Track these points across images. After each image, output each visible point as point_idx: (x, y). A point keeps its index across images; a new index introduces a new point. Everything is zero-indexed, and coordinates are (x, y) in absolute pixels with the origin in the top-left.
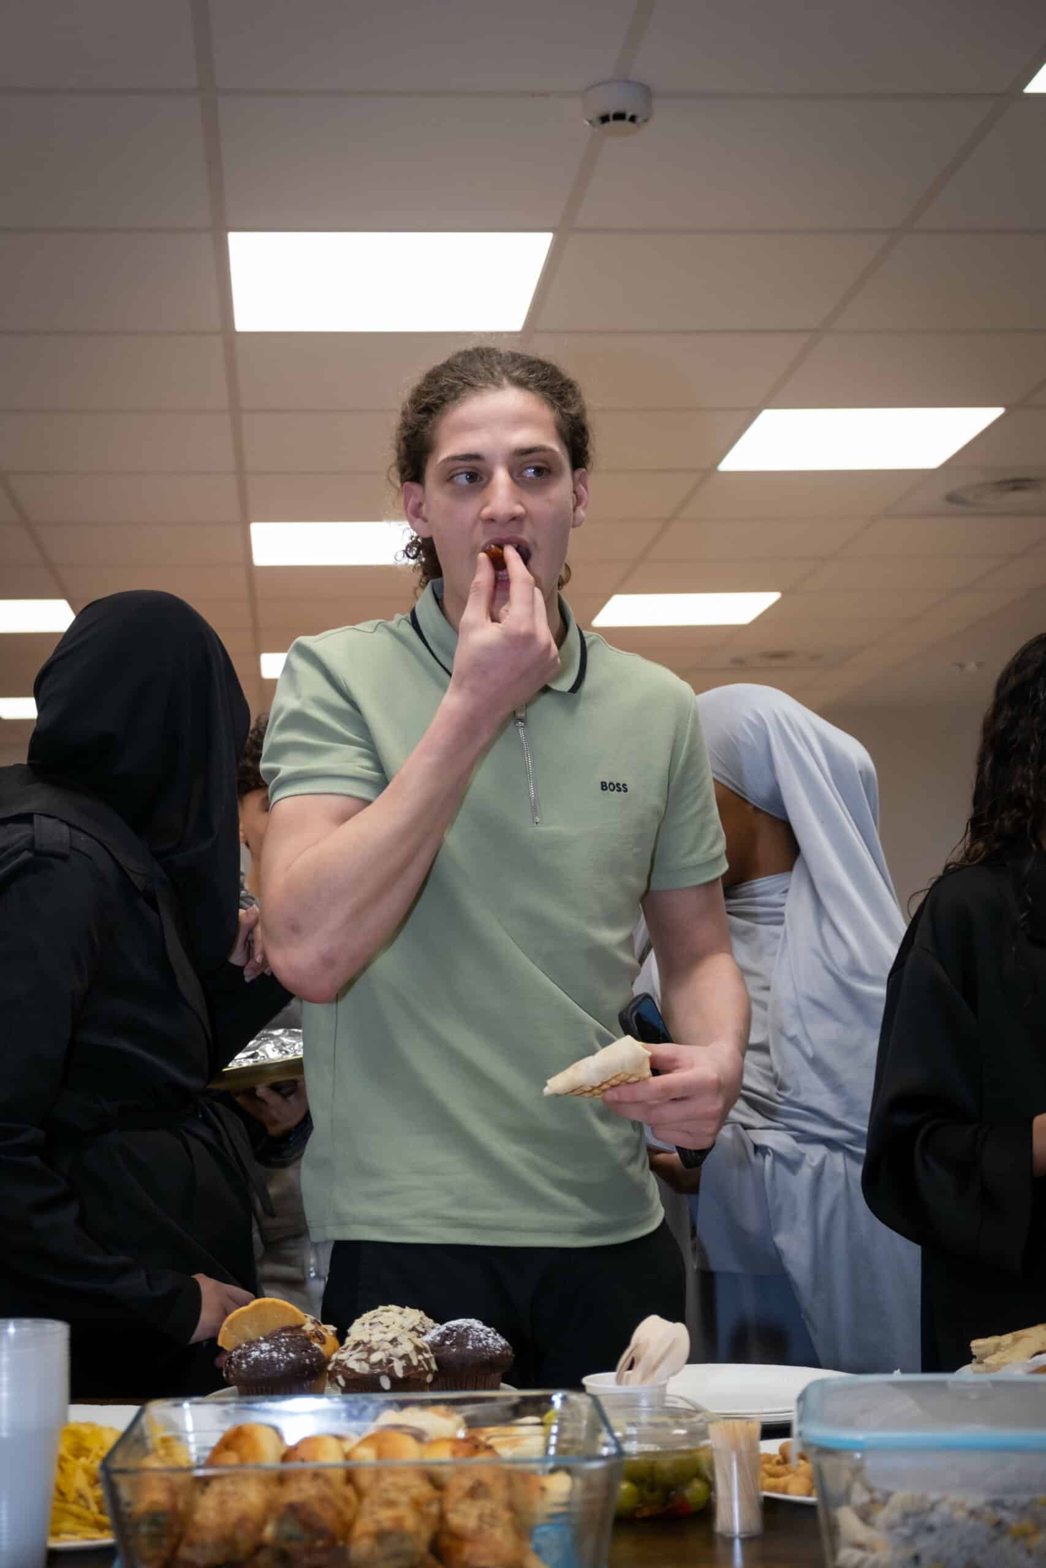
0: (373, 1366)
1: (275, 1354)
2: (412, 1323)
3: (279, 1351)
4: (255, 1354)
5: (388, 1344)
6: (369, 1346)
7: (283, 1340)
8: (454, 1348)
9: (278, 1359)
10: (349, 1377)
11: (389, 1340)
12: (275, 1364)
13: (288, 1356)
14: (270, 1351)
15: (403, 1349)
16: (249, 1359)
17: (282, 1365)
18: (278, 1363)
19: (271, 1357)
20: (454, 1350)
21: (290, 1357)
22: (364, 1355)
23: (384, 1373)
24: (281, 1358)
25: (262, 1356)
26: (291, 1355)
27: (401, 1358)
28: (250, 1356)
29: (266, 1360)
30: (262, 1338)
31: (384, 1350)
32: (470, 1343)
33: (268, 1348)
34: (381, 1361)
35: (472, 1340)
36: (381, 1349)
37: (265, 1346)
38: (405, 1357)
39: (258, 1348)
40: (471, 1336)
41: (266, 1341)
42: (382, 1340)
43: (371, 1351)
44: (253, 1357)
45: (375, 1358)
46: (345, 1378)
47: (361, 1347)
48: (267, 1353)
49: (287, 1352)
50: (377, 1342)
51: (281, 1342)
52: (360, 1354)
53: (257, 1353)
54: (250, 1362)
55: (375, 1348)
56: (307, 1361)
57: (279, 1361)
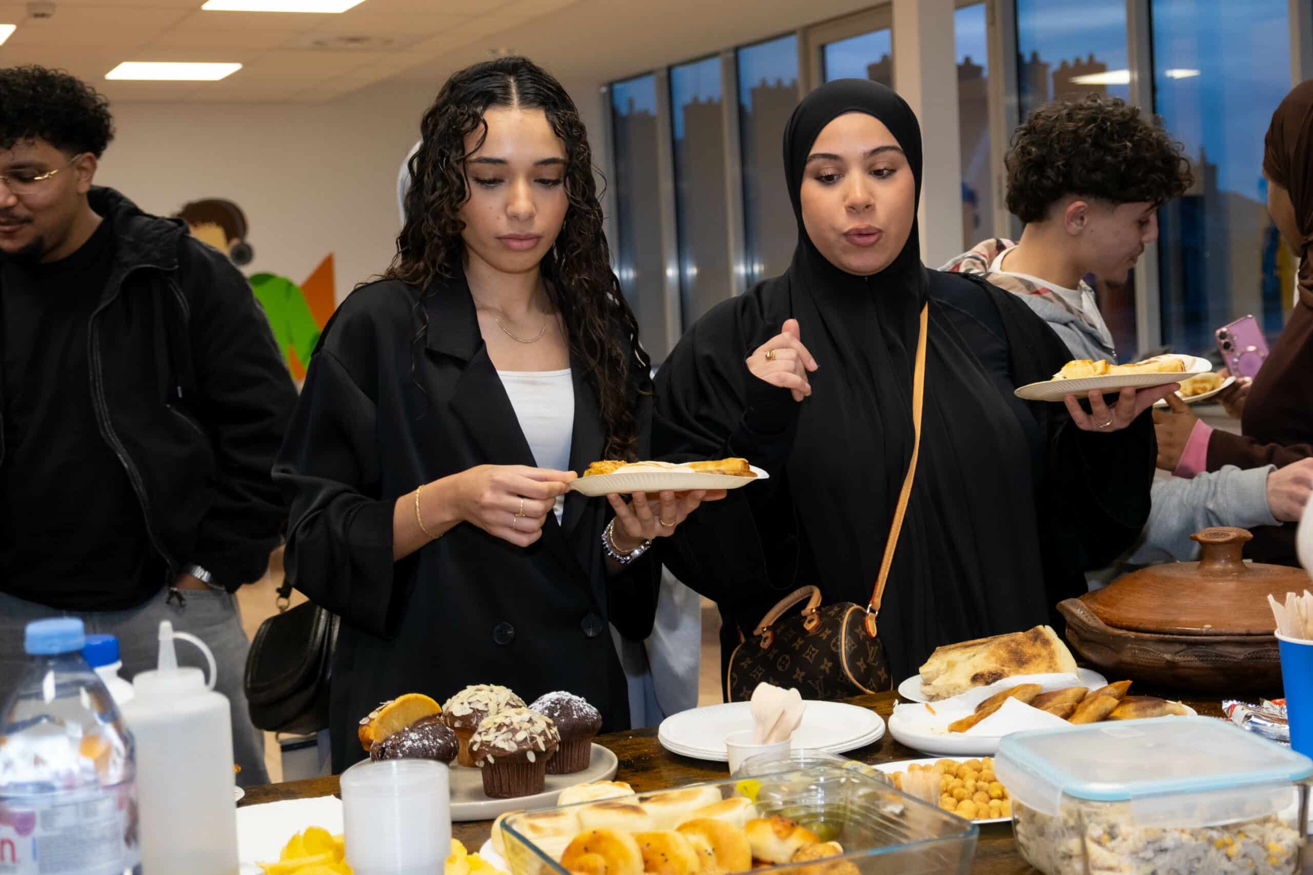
0: (519, 744)
1: (426, 742)
2: (504, 699)
3: (428, 739)
4: (408, 743)
5: (526, 723)
6: (512, 727)
7: (427, 729)
8: (562, 719)
9: (429, 745)
10: (497, 755)
11: (527, 720)
12: (429, 751)
13: (437, 742)
14: (420, 740)
15: (539, 727)
16: (404, 749)
17: (434, 750)
18: (431, 750)
19: (424, 745)
20: (563, 720)
21: (439, 743)
22: (510, 735)
23: (530, 749)
24: (432, 745)
25: (415, 744)
26: (440, 741)
27: (540, 735)
28: (404, 746)
29: (420, 748)
30: (407, 729)
31: (525, 730)
32: (575, 713)
33: (417, 737)
34: (526, 739)
35: (575, 710)
36: (523, 728)
37: (414, 736)
38: (543, 733)
39: (407, 738)
40: (573, 707)
41: (412, 731)
42: (521, 721)
43: (514, 731)
44: (407, 746)
45: (520, 736)
46: (494, 757)
47: (505, 729)
48: (418, 741)
49: (435, 739)
50: (518, 723)
51: (427, 731)
52: (505, 735)
53: (410, 743)
54: (405, 751)
55: (518, 728)
56: (452, 744)
57: (431, 748)
